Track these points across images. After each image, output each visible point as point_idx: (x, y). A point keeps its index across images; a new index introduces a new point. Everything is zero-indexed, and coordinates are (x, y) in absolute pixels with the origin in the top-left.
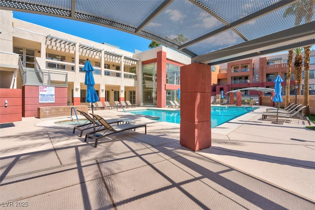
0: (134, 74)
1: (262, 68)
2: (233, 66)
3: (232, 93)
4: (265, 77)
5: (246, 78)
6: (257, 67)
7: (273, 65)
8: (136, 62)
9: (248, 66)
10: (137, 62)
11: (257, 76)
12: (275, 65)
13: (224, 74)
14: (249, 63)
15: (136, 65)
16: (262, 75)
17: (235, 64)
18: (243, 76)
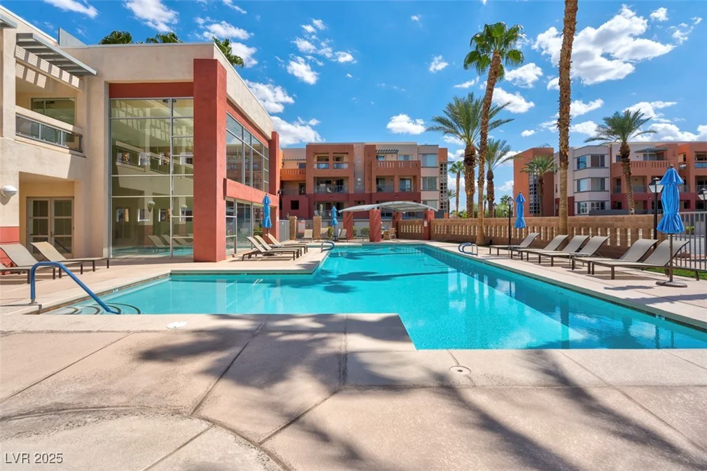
0: (70, 127)
1: (369, 165)
2: (316, 156)
3: (349, 212)
4: (374, 182)
5: (340, 182)
6: (359, 162)
7: (383, 162)
8: (76, 81)
9: (343, 157)
10: (81, 80)
11: (359, 180)
12: (386, 162)
13: (292, 170)
14: (347, 153)
15: (75, 91)
16: (370, 179)
17: (319, 152)
18: (334, 178)
